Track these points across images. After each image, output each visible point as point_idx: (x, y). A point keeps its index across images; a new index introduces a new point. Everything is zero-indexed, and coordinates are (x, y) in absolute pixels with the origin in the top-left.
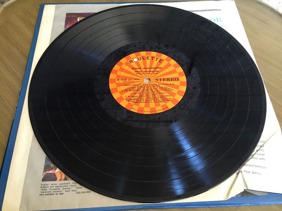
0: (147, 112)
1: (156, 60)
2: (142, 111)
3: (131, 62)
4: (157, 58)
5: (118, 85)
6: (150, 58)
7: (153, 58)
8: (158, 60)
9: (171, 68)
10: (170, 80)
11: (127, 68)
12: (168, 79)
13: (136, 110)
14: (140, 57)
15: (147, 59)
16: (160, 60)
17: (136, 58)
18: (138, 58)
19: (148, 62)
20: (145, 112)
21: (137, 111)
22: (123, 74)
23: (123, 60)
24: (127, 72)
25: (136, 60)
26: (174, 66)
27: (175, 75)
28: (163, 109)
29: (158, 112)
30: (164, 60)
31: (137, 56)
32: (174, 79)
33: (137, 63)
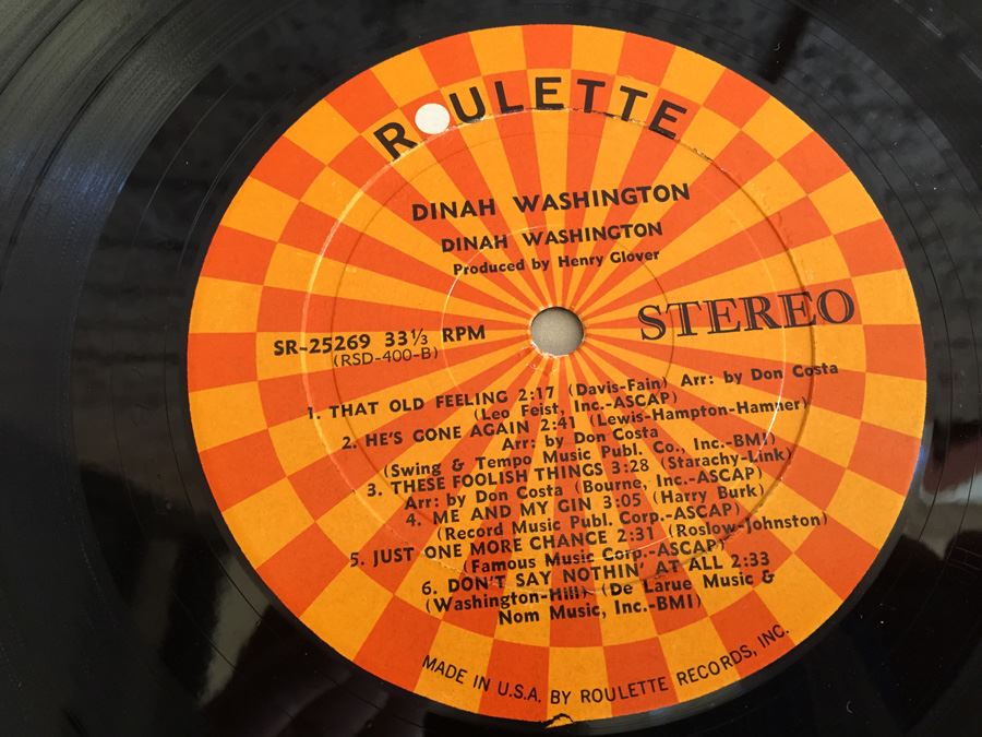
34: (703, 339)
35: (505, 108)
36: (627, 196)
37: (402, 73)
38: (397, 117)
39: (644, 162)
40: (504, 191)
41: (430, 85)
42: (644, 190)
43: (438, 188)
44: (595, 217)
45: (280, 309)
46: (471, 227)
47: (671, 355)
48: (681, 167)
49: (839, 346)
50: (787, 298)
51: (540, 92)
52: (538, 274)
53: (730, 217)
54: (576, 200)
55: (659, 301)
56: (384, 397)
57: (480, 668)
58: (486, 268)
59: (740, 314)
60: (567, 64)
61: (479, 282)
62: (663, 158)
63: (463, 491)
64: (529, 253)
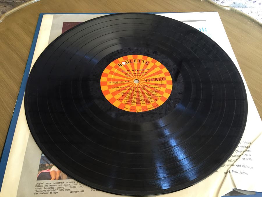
0: (140, 110)
1: (143, 63)
2: (135, 110)
3: (119, 66)
4: (144, 61)
5: (110, 87)
6: (137, 61)
7: (139, 60)
8: (145, 62)
9: (158, 69)
10: (158, 79)
11: (116, 71)
12: (156, 79)
13: (128, 109)
14: (128, 61)
15: (134, 62)
16: (147, 63)
17: (124, 61)
18: (126, 61)
19: (136, 64)
20: (137, 110)
21: (130, 110)
22: (112, 77)
23: (112, 64)
24: (116, 74)
25: (124, 63)
26: (160, 67)
27: (162, 75)
28: (154, 107)
29: (149, 110)
30: (150, 62)
31: (124, 59)
32: (162, 79)
33: (125, 66)
34: (151, 82)
35: (131, 62)
36: (143, 70)
37: (120, 59)
38: (120, 63)
39: (145, 67)
40: (131, 69)
41: (123, 60)
42: (145, 69)
43: (124, 69)
44: (140, 72)
45: (109, 79)
46: (128, 72)
47: (148, 83)
48: (149, 67)
49: (164, 82)
50: (159, 78)
51: (134, 61)
52: (135, 77)
53: (154, 72)
54: (138, 70)
55: (147, 79)
56: (120, 87)
57: (130, 108)
58: (129, 76)
59: (155, 80)
60: (137, 58)
61: (129, 77)
62: (147, 66)
63: (128, 94)
64: (134, 75)
